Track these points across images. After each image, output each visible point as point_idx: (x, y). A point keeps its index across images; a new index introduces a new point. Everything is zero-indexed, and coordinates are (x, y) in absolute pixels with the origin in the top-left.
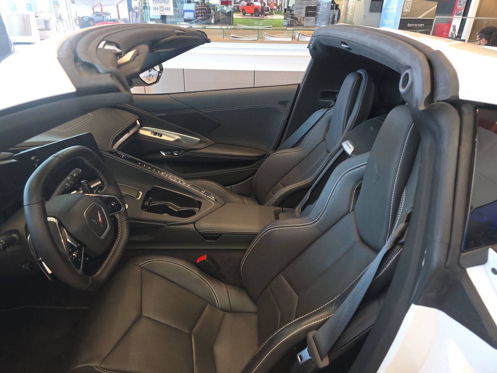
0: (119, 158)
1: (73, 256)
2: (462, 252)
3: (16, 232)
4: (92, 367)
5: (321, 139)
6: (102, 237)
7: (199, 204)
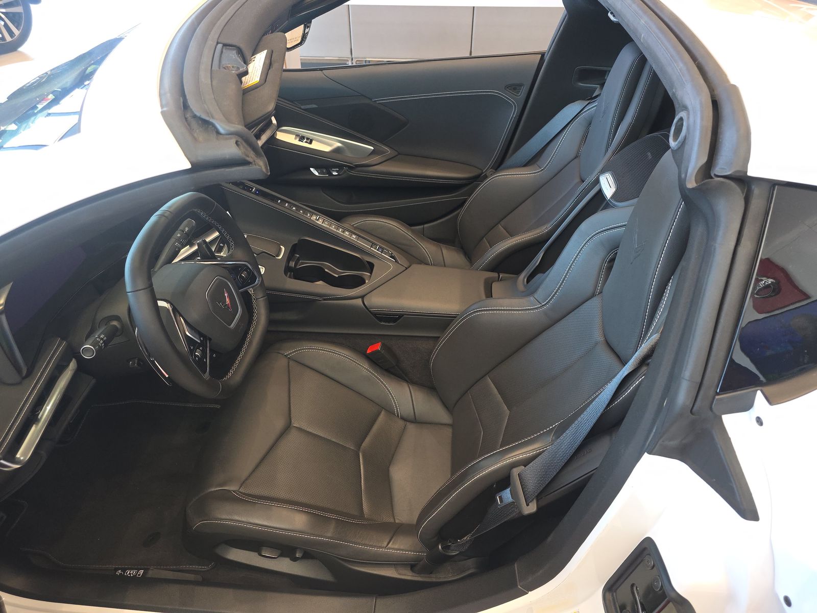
0: (248, 194)
1: (196, 356)
2: (718, 394)
3: (117, 318)
4: (229, 491)
5: (573, 155)
6: (232, 326)
7: (370, 267)
